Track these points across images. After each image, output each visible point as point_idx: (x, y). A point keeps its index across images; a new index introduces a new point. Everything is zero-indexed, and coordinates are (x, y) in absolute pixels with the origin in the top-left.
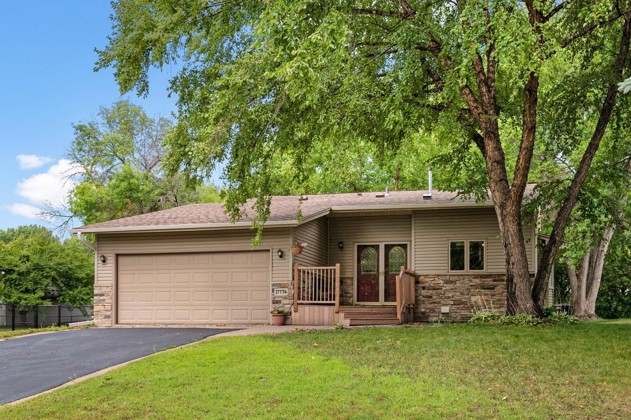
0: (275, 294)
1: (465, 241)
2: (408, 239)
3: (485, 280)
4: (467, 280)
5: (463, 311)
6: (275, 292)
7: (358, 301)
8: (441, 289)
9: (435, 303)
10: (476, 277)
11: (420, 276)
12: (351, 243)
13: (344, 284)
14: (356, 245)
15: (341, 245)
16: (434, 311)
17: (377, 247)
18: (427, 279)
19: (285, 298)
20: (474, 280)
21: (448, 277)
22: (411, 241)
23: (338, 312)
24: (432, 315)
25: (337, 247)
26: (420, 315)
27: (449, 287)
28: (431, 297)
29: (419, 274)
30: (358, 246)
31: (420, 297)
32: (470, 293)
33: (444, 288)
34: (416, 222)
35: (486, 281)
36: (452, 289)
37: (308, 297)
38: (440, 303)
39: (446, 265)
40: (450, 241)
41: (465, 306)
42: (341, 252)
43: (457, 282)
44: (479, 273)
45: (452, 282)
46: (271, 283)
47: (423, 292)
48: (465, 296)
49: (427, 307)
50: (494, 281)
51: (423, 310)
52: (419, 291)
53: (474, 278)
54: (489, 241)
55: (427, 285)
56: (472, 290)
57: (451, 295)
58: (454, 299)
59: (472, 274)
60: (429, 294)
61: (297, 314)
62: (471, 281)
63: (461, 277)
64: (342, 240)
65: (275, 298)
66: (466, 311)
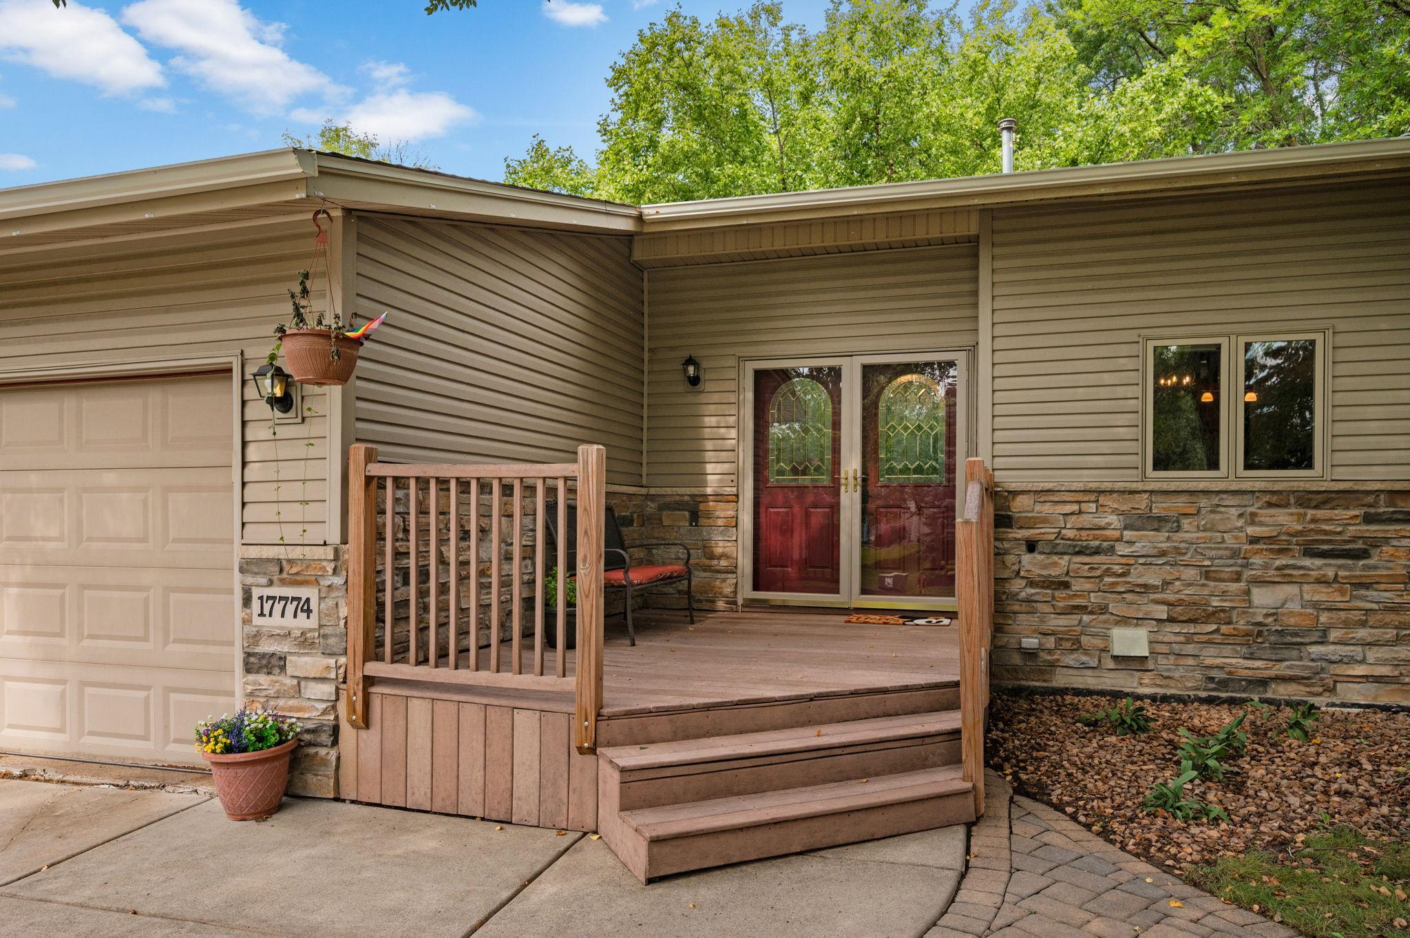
0: (257, 621)
1: (1223, 341)
2: (966, 340)
3: (1320, 513)
4: (1234, 512)
5: (1212, 651)
6: (256, 604)
7: (756, 587)
8: (1111, 550)
9: (1082, 609)
10: (1277, 500)
11: (1015, 493)
12: (732, 362)
13: (702, 521)
14: (751, 367)
15: (691, 370)
16: (1077, 646)
17: (830, 378)
18: (1047, 509)
19: (305, 642)
20: (1266, 515)
21: (1142, 502)
22: (973, 350)
23: (592, 751)
24: (1069, 660)
25: (680, 377)
26: (1017, 660)
27: (1145, 542)
28: (1066, 585)
29: (1013, 487)
30: (760, 375)
31: (1017, 585)
32: (1247, 574)
33: (1122, 549)
34: (998, 264)
35: (1328, 521)
36: (1163, 554)
37: (423, 646)
38: (1103, 610)
39: (1135, 447)
40: (1151, 345)
41: (1224, 629)
42: (689, 399)
43: (1185, 523)
44: (1295, 485)
45: (1161, 519)
46: (238, 553)
47: (1031, 563)
48: (1223, 585)
49: (1044, 628)
50: (1369, 519)
51: (1030, 642)
52: (1010, 559)
53: (1270, 505)
54: (1341, 340)
55: (1046, 532)
56: (1257, 560)
57: (1157, 582)
58: (1171, 597)
59: (1259, 486)
60: (1054, 572)
61: (370, 738)
62: (1253, 519)
63: (1204, 502)
64: (696, 353)
65: (256, 637)
66: (1227, 650)
